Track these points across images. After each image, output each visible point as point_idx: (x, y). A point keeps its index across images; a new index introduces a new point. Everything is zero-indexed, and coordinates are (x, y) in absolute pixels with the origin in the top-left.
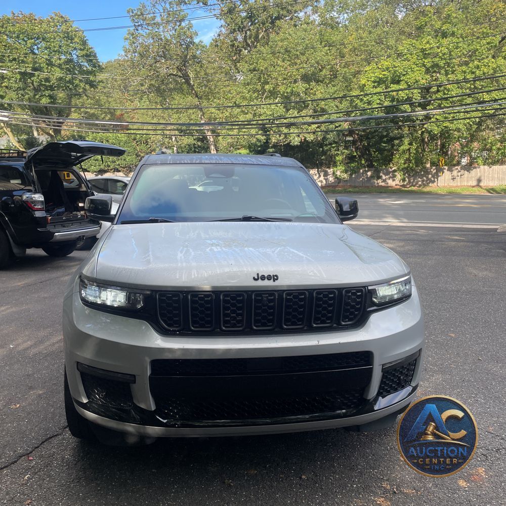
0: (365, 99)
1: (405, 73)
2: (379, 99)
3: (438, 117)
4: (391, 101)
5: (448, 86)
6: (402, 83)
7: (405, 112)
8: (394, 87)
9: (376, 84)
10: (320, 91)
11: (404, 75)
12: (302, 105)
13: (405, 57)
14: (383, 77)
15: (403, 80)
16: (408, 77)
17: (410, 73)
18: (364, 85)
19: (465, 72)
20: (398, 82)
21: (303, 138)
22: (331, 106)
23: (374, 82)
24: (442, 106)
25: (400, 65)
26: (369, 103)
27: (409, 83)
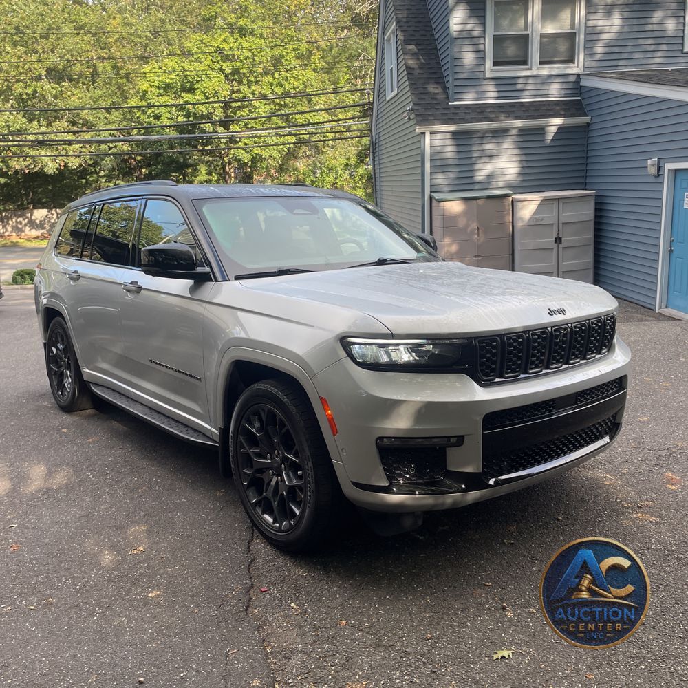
0: (150, 111)
1: (199, 79)
2: (169, 112)
3: (246, 141)
4: (185, 116)
5: (255, 103)
6: (198, 92)
7: (205, 132)
8: (188, 97)
9: (161, 91)
10: (76, 97)
11: (197, 82)
12: (52, 115)
13: (196, 57)
14: (171, 81)
15: (198, 89)
16: (205, 85)
17: (206, 80)
18: (146, 92)
19: (271, 84)
20: (191, 90)
21: (63, 164)
22: (99, 119)
23: (159, 88)
24: (250, 126)
25: (192, 69)
26: (157, 117)
27: (207, 94)
